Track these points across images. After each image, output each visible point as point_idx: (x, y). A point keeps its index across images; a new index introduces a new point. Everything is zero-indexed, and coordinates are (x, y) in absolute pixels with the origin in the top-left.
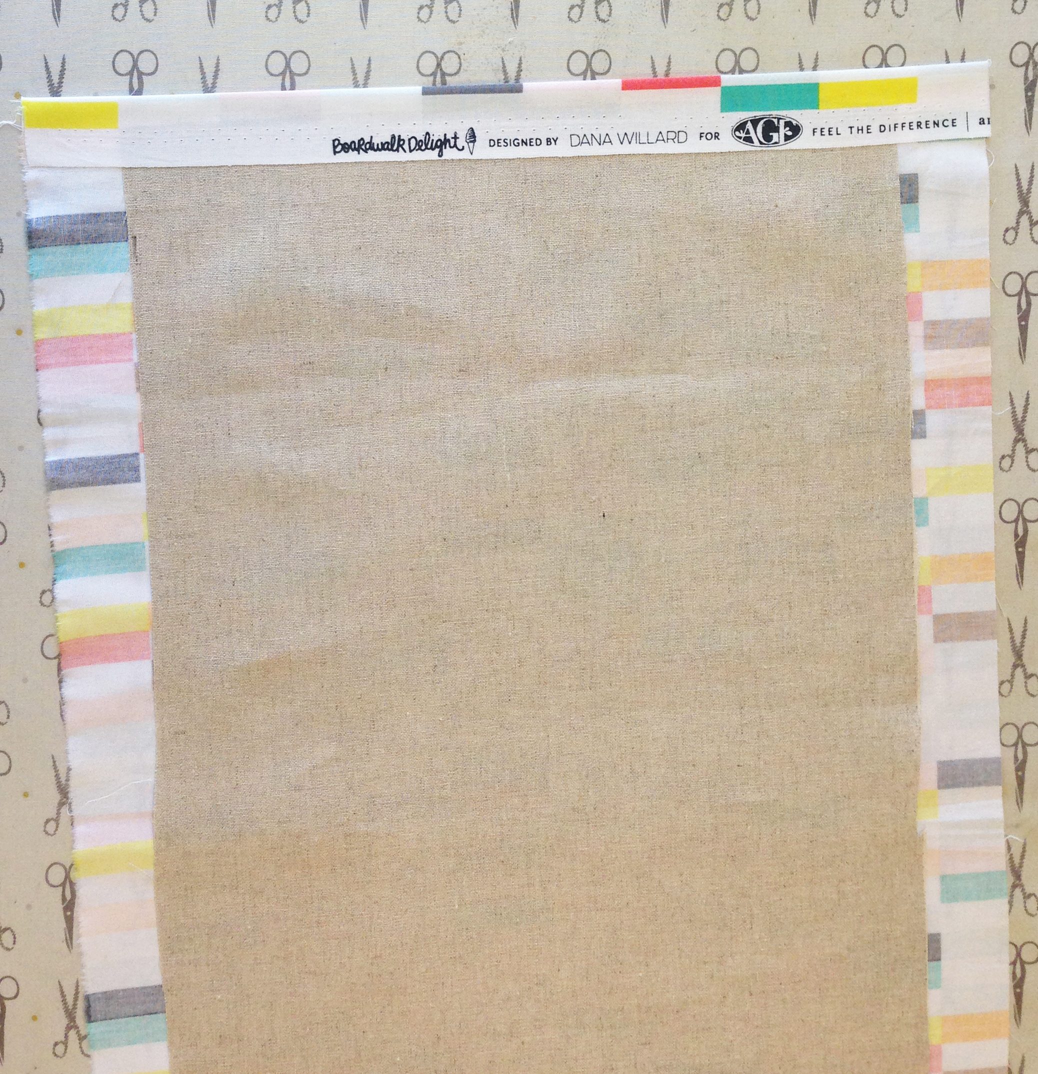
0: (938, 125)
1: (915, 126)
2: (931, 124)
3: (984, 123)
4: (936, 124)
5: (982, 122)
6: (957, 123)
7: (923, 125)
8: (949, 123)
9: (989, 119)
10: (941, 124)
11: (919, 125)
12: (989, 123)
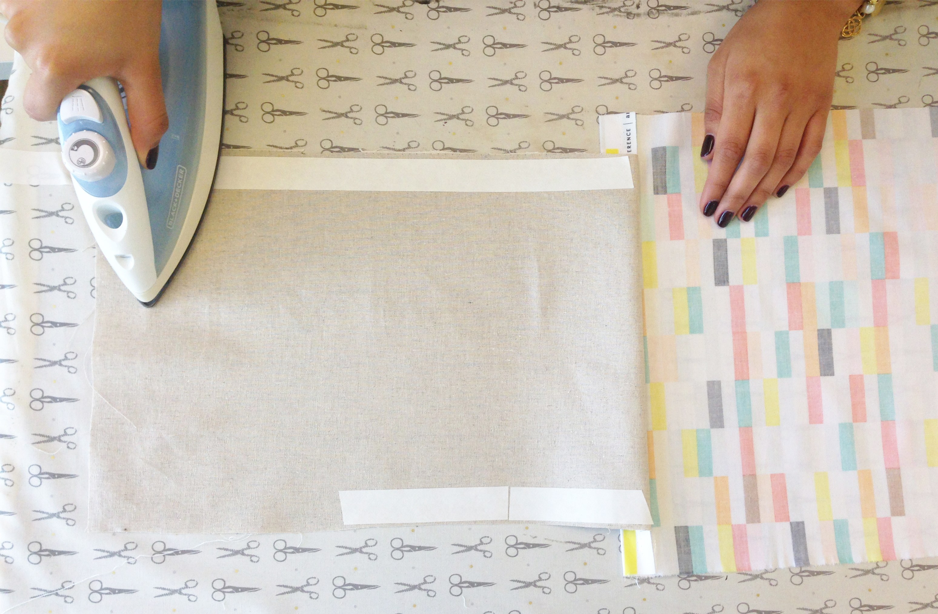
0: (629, 138)
1: (629, 149)
2: (629, 141)
3: (629, 116)
4: (629, 139)
5: (628, 117)
6: (628, 129)
7: (629, 145)
8: (628, 132)
9: (627, 113)
10: (629, 137)
11: (629, 147)
12: (629, 113)
